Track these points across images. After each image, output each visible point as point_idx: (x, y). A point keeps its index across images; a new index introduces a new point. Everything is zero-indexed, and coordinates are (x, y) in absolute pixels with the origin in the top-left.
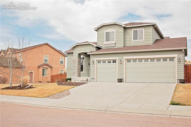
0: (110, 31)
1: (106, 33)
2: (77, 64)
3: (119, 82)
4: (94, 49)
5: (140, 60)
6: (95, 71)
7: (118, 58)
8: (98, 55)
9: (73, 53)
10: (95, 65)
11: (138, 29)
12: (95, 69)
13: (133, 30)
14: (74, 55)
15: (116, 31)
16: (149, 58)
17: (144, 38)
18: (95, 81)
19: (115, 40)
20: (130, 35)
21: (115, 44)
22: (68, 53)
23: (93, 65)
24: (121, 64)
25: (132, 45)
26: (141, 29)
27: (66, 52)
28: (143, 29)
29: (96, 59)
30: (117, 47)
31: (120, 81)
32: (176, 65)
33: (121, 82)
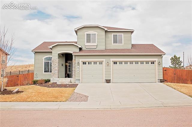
0: (91, 33)
1: (87, 34)
2: (57, 65)
3: (107, 83)
4: (78, 50)
5: (126, 62)
6: (81, 72)
7: (105, 59)
8: (83, 57)
9: (52, 52)
10: (81, 66)
11: (118, 34)
12: (81, 70)
13: (113, 34)
14: (53, 54)
15: (97, 33)
16: (134, 61)
17: (123, 43)
18: (81, 82)
19: (96, 42)
20: (110, 38)
21: (96, 46)
22: (35, 52)
23: (78, 66)
24: (108, 66)
25: (112, 48)
26: (121, 34)
27: (33, 51)
28: (122, 34)
29: (81, 60)
30: (98, 49)
31: (108, 81)
32: (157, 67)
33: (109, 83)
